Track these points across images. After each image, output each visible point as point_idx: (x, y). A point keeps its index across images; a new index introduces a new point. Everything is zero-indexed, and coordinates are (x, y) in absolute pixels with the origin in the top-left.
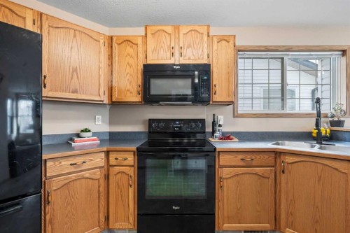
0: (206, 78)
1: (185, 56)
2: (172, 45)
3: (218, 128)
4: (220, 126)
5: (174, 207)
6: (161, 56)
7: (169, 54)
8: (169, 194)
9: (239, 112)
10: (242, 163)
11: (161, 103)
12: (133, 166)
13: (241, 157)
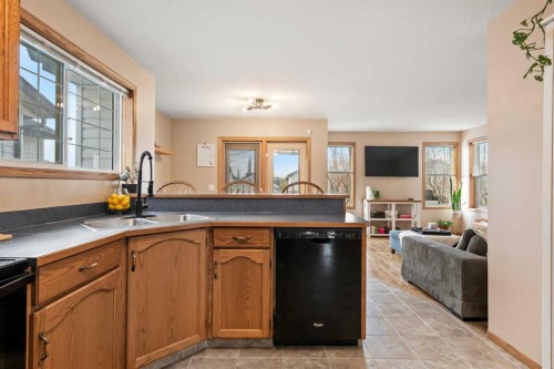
10: (82, 278)
13: (79, 264)
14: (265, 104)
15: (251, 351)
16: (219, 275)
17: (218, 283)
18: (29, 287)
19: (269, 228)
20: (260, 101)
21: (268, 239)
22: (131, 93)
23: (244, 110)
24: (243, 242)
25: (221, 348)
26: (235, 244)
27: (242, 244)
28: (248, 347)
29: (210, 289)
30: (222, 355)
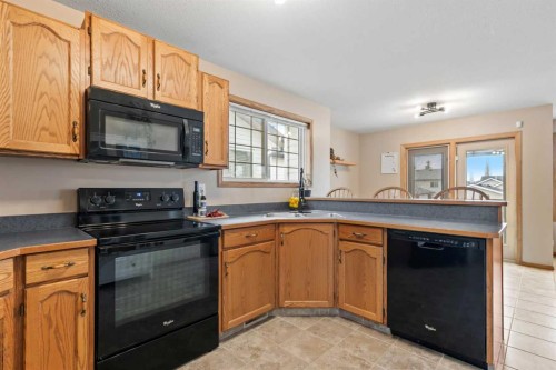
0: (197, 130)
1: (164, 91)
2: (143, 67)
3: (200, 201)
4: (203, 198)
5: (165, 323)
6: (120, 79)
7: (136, 80)
8: (157, 306)
9: (224, 180)
10: (247, 241)
11: (121, 160)
12: (86, 275)
13: (246, 233)
14: (438, 107)
15: (369, 330)
16: (343, 260)
17: (342, 267)
18: (220, 239)
19: (382, 228)
20: (432, 105)
21: (381, 238)
22: (309, 125)
23: (417, 116)
24: (359, 237)
25: (347, 319)
26: (354, 239)
27: (359, 240)
28: (369, 327)
29: (336, 270)
30: (346, 324)
